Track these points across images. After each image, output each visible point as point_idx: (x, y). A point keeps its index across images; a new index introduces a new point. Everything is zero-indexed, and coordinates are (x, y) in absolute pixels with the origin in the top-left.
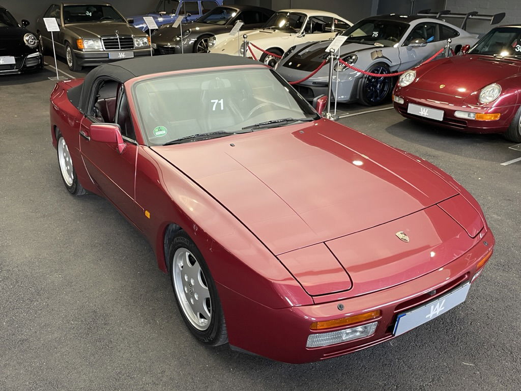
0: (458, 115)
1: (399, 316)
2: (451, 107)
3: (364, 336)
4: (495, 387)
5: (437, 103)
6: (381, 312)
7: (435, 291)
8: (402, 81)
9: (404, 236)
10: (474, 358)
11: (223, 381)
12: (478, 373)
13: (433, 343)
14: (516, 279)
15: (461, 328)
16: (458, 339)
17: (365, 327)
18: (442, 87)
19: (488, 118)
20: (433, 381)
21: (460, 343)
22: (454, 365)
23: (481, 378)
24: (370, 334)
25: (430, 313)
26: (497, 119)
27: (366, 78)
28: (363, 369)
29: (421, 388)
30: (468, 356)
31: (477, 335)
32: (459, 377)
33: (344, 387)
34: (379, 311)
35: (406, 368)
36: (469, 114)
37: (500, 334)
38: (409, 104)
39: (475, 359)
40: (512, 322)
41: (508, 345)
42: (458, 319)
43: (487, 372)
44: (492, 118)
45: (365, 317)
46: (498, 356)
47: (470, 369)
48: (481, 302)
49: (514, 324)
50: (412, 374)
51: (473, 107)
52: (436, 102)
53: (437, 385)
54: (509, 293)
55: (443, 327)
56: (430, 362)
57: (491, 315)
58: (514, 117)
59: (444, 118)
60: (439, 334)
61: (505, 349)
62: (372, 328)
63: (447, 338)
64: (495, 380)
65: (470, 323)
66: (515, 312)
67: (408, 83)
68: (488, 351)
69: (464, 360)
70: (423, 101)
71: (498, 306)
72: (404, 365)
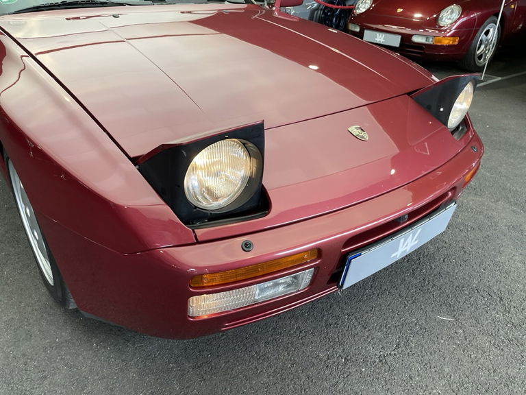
0: (416, 39)
1: (350, 257)
2: (408, 31)
3: (293, 291)
4: (486, 354)
5: (395, 28)
6: (319, 252)
7: (407, 217)
8: (358, 8)
9: (360, 131)
10: (452, 308)
11: (75, 366)
12: (461, 331)
13: (397, 289)
14: (492, 204)
15: (431, 267)
16: (429, 281)
17: (295, 278)
18: (399, 10)
19: (446, 42)
20: (398, 346)
21: (432, 288)
22: (426, 321)
23: (466, 339)
24: (301, 288)
25: (397, 250)
26: (456, 43)
27: (321, 10)
28: (298, 333)
29: (381, 361)
30: (444, 306)
31: (453, 276)
32: (435, 339)
33: (266, 364)
34: (316, 251)
35: (359, 329)
36: (427, 38)
37: (483, 273)
38: (365, 31)
39: (454, 311)
40: (495, 256)
41: (495, 289)
42: (427, 255)
43: (472, 329)
44: (451, 43)
45: (292, 262)
46: (484, 304)
47: (449, 326)
48: (453, 232)
49: (498, 259)
50: (368, 338)
51: (430, 31)
52: (393, 27)
53: (405, 355)
54: (486, 221)
55: (408, 267)
56: (392, 318)
57: (468, 249)
58: (471, 43)
59: (401, 44)
60: (403, 276)
61: (493, 294)
62: (306, 277)
63: (415, 282)
64: (484, 341)
65: (442, 259)
66: (498, 244)
67: (364, 10)
68: (470, 297)
69: (439, 312)
70: (380, 27)
71: (475, 236)
72: (356, 324)
